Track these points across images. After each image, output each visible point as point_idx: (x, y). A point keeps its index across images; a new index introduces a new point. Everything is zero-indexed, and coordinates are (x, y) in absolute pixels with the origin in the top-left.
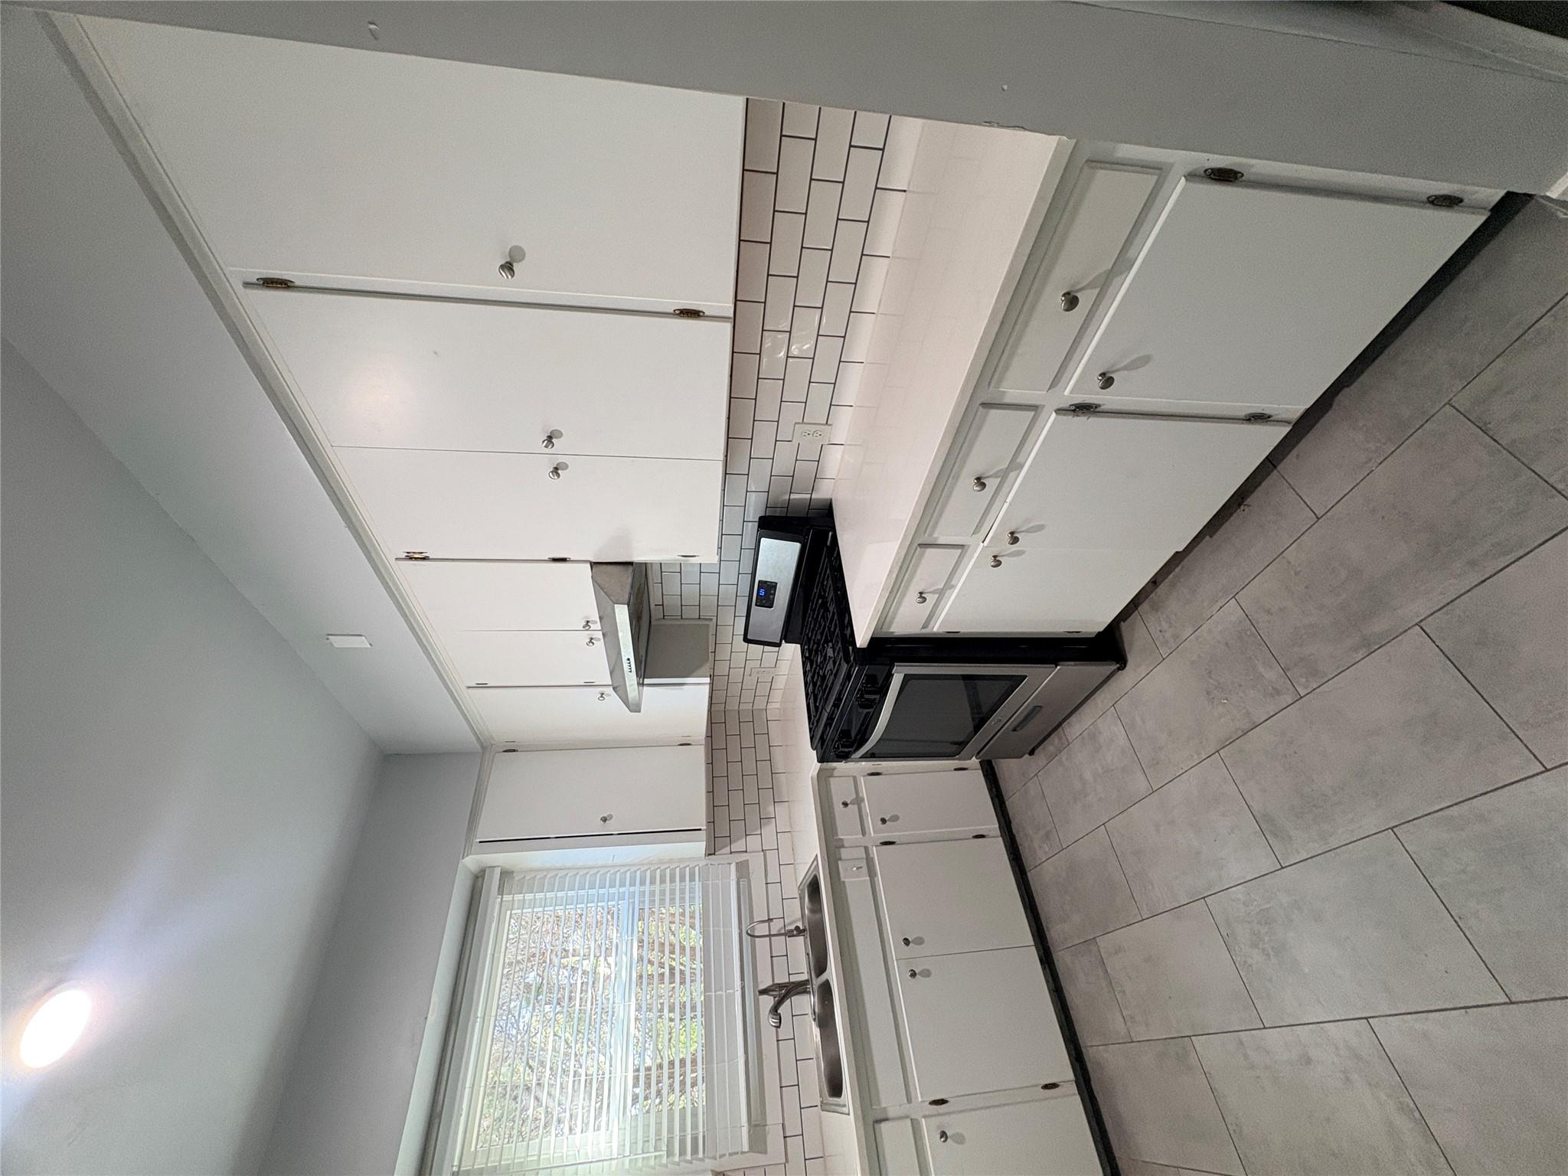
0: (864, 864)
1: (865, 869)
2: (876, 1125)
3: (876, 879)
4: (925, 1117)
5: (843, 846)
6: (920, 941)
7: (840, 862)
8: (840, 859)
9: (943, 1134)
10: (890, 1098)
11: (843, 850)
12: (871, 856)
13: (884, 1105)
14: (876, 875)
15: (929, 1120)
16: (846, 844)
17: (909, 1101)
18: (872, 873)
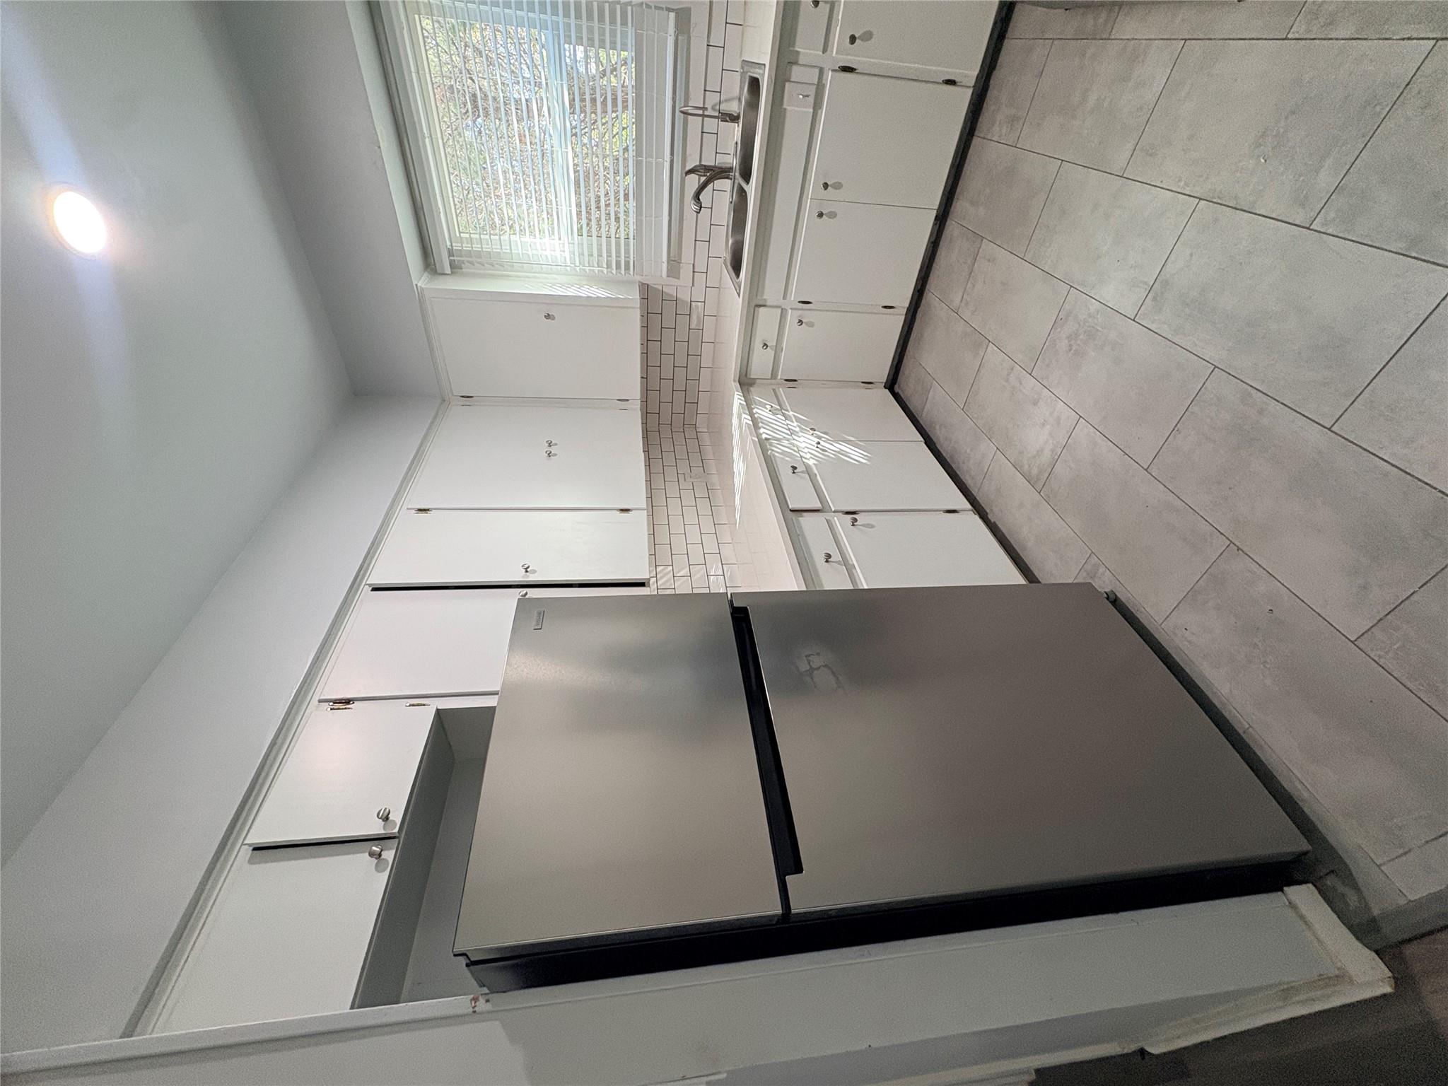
0: (812, 91)
1: (811, 100)
2: (757, 308)
3: (819, 111)
4: (791, 309)
5: (796, 63)
6: (838, 186)
7: (787, 85)
8: (789, 81)
9: (801, 322)
10: (771, 293)
11: (795, 68)
12: (824, 82)
13: (765, 297)
14: (821, 108)
15: (794, 311)
16: (802, 60)
17: (784, 298)
18: (817, 105)
